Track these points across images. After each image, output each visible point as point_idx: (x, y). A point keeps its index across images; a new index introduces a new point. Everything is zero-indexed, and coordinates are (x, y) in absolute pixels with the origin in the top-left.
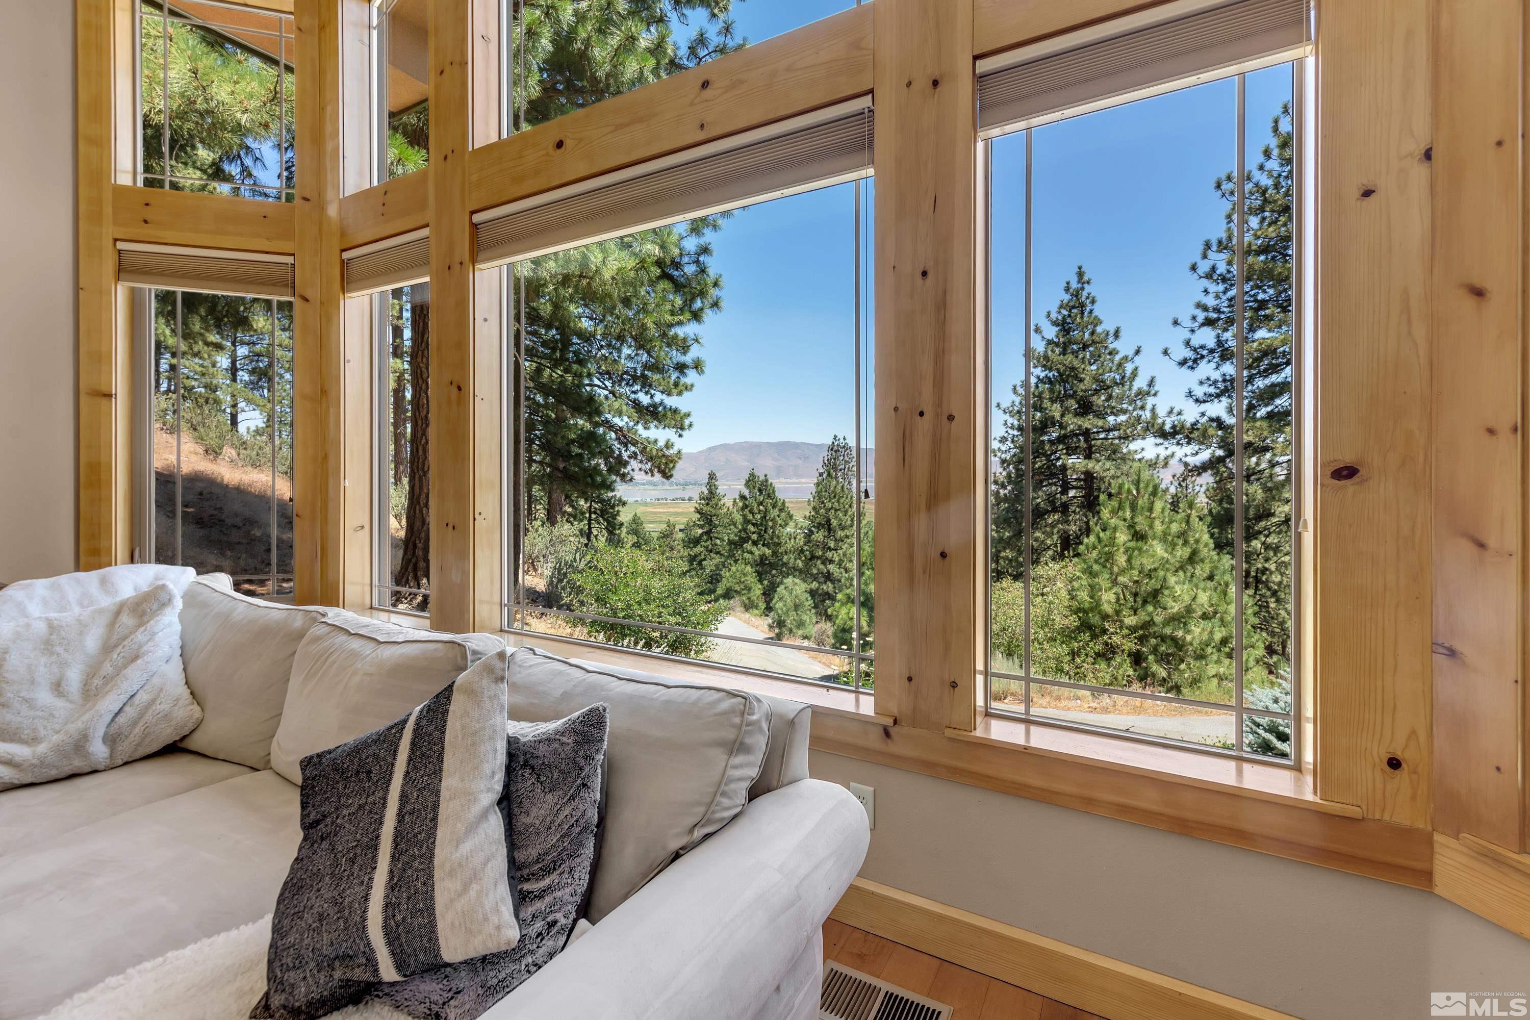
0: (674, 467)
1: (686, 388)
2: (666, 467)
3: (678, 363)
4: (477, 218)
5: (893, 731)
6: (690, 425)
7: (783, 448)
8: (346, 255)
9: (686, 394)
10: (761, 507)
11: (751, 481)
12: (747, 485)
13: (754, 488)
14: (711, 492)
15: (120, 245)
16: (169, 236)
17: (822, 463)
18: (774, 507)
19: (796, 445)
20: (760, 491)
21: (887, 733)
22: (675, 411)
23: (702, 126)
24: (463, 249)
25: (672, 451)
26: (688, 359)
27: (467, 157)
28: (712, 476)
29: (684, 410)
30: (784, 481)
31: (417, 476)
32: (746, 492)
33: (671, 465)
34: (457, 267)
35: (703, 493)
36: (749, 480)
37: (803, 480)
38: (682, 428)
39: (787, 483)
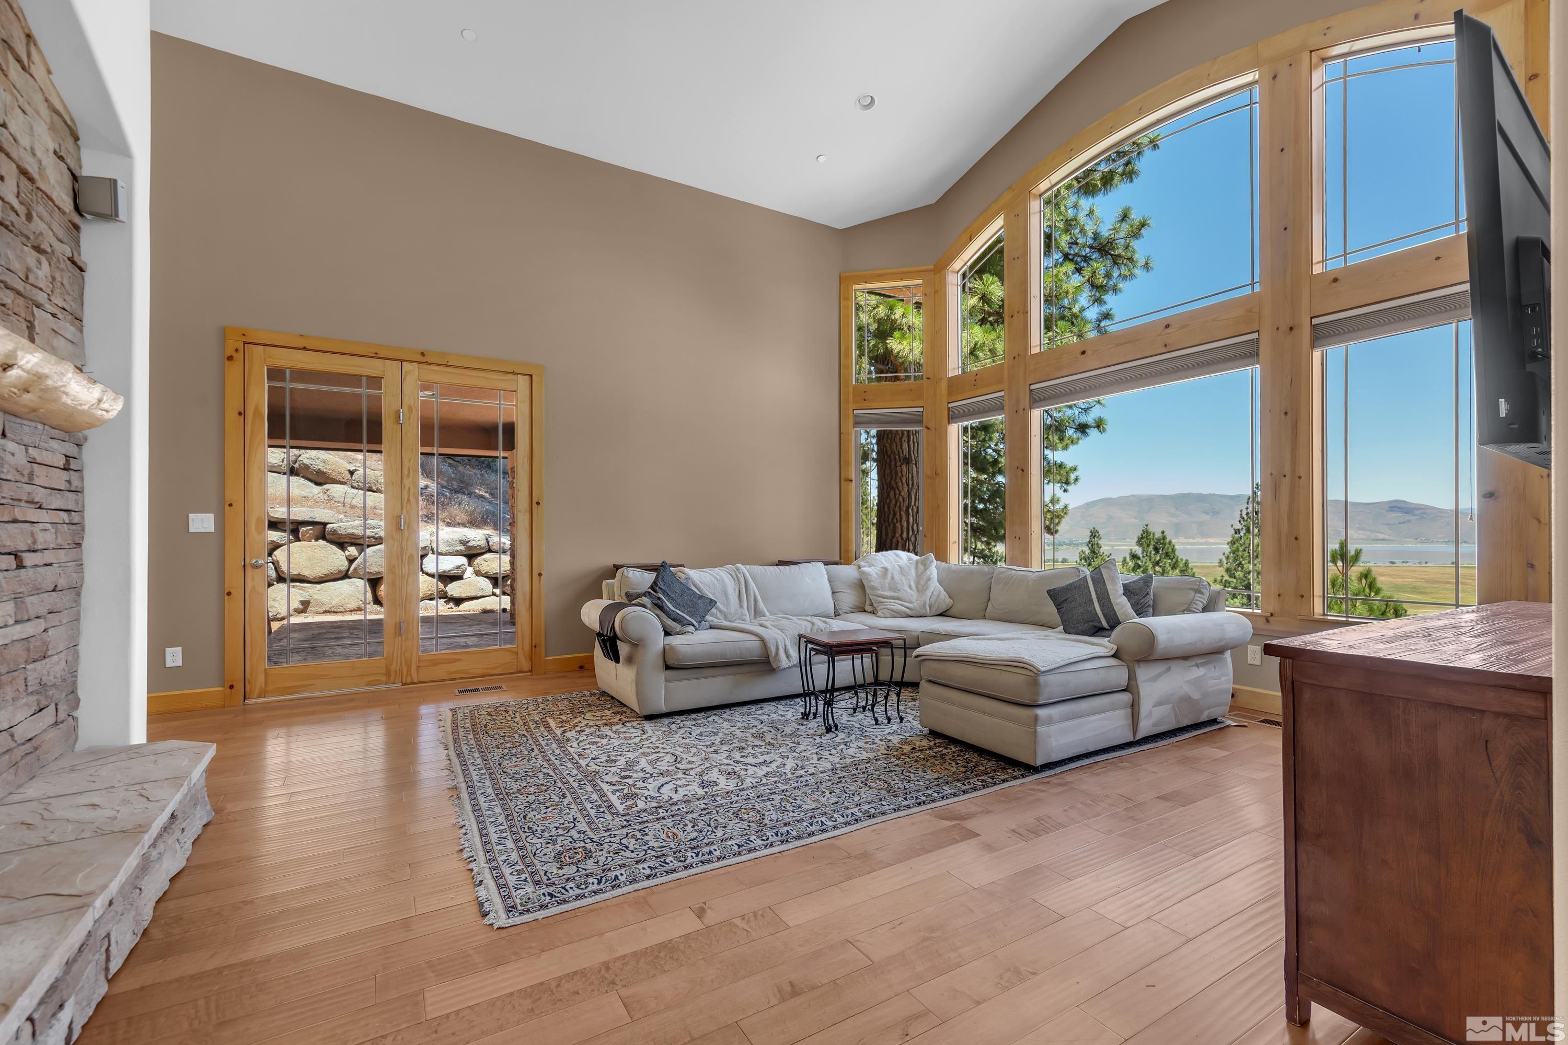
0: (1059, 522)
1: (1072, 442)
2: (1051, 523)
3: (1080, 424)
4: (1033, 387)
5: (1271, 619)
6: (1076, 480)
7: (1182, 501)
8: (950, 405)
9: (1072, 448)
10: (1157, 568)
11: (1144, 538)
12: (1139, 542)
13: (1148, 546)
14: (1093, 552)
15: (855, 412)
16: (874, 405)
17: (1239, 518)
18: (1174, 567)
19: (1201, 498)
20: (1156, 550)
21: (1268, 621)
22: (1061, 466)
23: (1166, 346)
24: (1025, 402)
25: (1057, 507)
26: (1089, 419)
27: (1027, 358)
28: (1094, 534)
29: (1069, 464)
30: (1185, 541)
31: (884, 527)
32: (1138, 551)
33: (1057, 521)
34: (1021, 412)
35: (1083, 552)
36: (1142, 538)
37: (1211, 540)
38: (1067, 483)
39: (1188, 544)
